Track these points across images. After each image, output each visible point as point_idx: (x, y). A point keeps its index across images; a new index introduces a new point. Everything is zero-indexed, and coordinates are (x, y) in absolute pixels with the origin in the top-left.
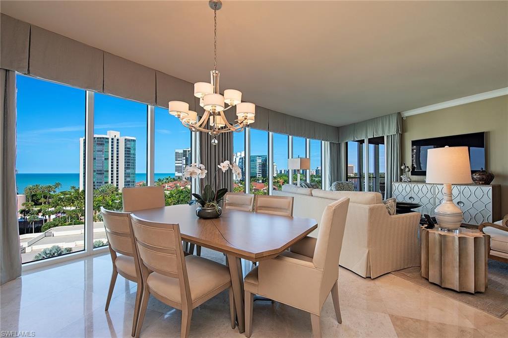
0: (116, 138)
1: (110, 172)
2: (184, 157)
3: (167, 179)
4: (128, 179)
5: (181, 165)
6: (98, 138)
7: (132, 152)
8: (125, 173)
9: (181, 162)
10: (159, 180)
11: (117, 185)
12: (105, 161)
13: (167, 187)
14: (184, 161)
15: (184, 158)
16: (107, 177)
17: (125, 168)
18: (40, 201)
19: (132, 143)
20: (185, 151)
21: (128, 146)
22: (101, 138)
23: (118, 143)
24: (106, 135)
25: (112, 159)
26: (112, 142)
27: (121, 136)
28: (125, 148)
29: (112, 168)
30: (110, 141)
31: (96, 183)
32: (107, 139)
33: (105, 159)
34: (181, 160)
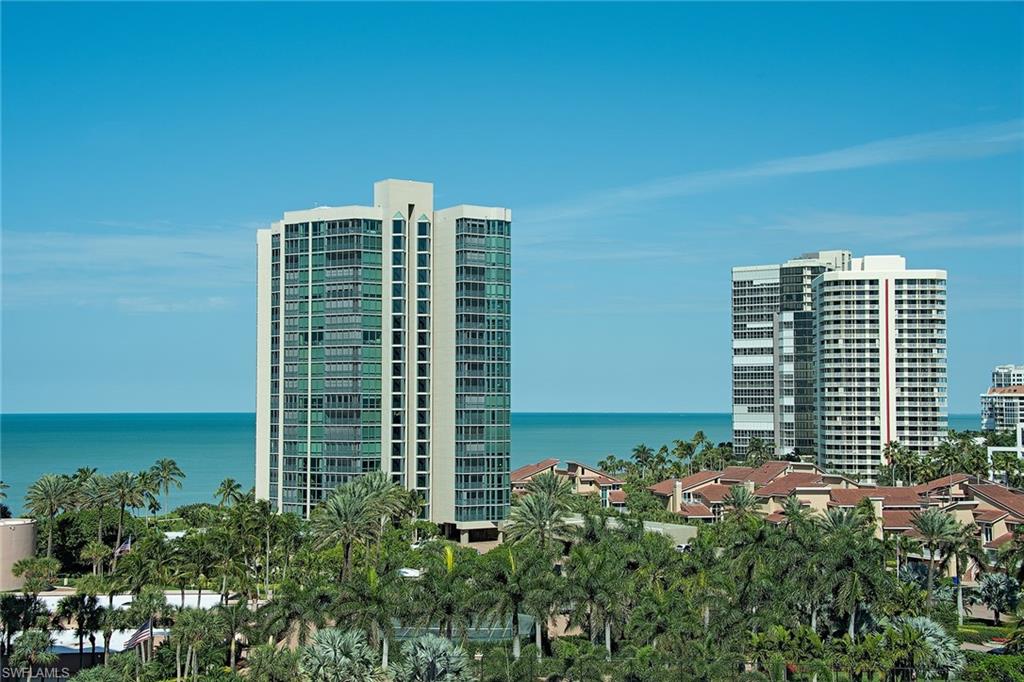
0: (417, 218)
1: (387, 408)
2: (784, 309)
3: (688, 449)
4: (475, 448)
5: (766, 360)
6: (332, 225)
7: (492, 292)
8: (459, 414)
9: (767, 343)
10: (643, 454)
11: (422, 480)
12: (365, 349)
13: (679, 499)
14: (789, 335)
15: (789, 317)
16: (373, 433)
17: (459, 382)
18: (84, 554)
19: (494, 239)
20: (792, 276)
21: (473, 260)
22: (344, 224)
23: (422, 244)
24: (371, 204)
25: (397, 338)
26: (397, 242)
27: (438, 206)
28: (459, 271)
29: (397, 385)
30: (388, 234)
31: (323, 464)
32: (375, 225)
33: (366, 335)
34: (770, 335)
